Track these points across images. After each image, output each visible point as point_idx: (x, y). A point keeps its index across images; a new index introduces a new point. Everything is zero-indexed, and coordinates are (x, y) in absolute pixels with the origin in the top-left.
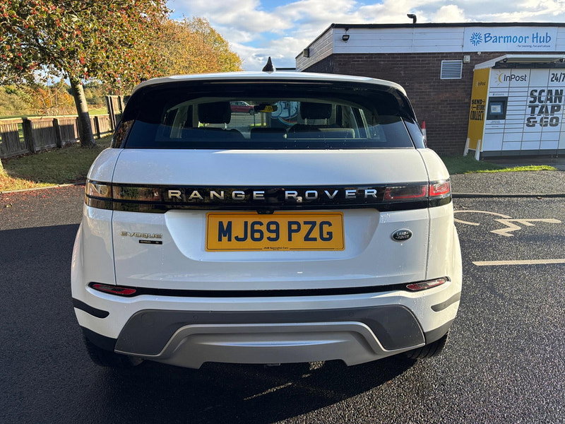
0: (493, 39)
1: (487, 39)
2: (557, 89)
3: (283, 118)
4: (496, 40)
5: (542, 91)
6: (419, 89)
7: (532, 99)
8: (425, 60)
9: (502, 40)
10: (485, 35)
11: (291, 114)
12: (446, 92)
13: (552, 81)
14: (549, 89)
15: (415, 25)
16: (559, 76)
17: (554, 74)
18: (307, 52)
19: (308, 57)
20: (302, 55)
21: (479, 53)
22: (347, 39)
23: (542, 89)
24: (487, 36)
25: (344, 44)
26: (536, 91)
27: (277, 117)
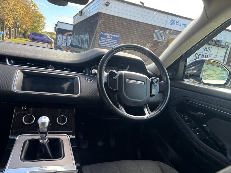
0: (180, 24)
2: (206, 54)
3: (63, 47)
5: (200, 55)
6: (143, 43)
7: (195, 58)
8: (148, 28)
10: (177, 21)
11: (68, 46)
12: (155, 47)
13: (205, 50)
14: (203, 54)
16: (207, 48)
17: (206, 47)
18: (81, 13)
19: (81, 15)
20: (78, 15)
21: (173, 30)
22: (108, 5)
23: (200, 53)
24: (177, 22)
26: (197, 54)
27: (60, 45)
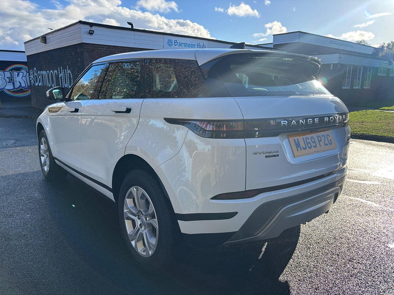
1: (176, 44)
4: (180, 45)
9: (183, 45)
15: (132, 29)
18: (44, 39)
19: (46, 43)
22: (92, 34)
25: (89, 36)
27: (2, 89)
